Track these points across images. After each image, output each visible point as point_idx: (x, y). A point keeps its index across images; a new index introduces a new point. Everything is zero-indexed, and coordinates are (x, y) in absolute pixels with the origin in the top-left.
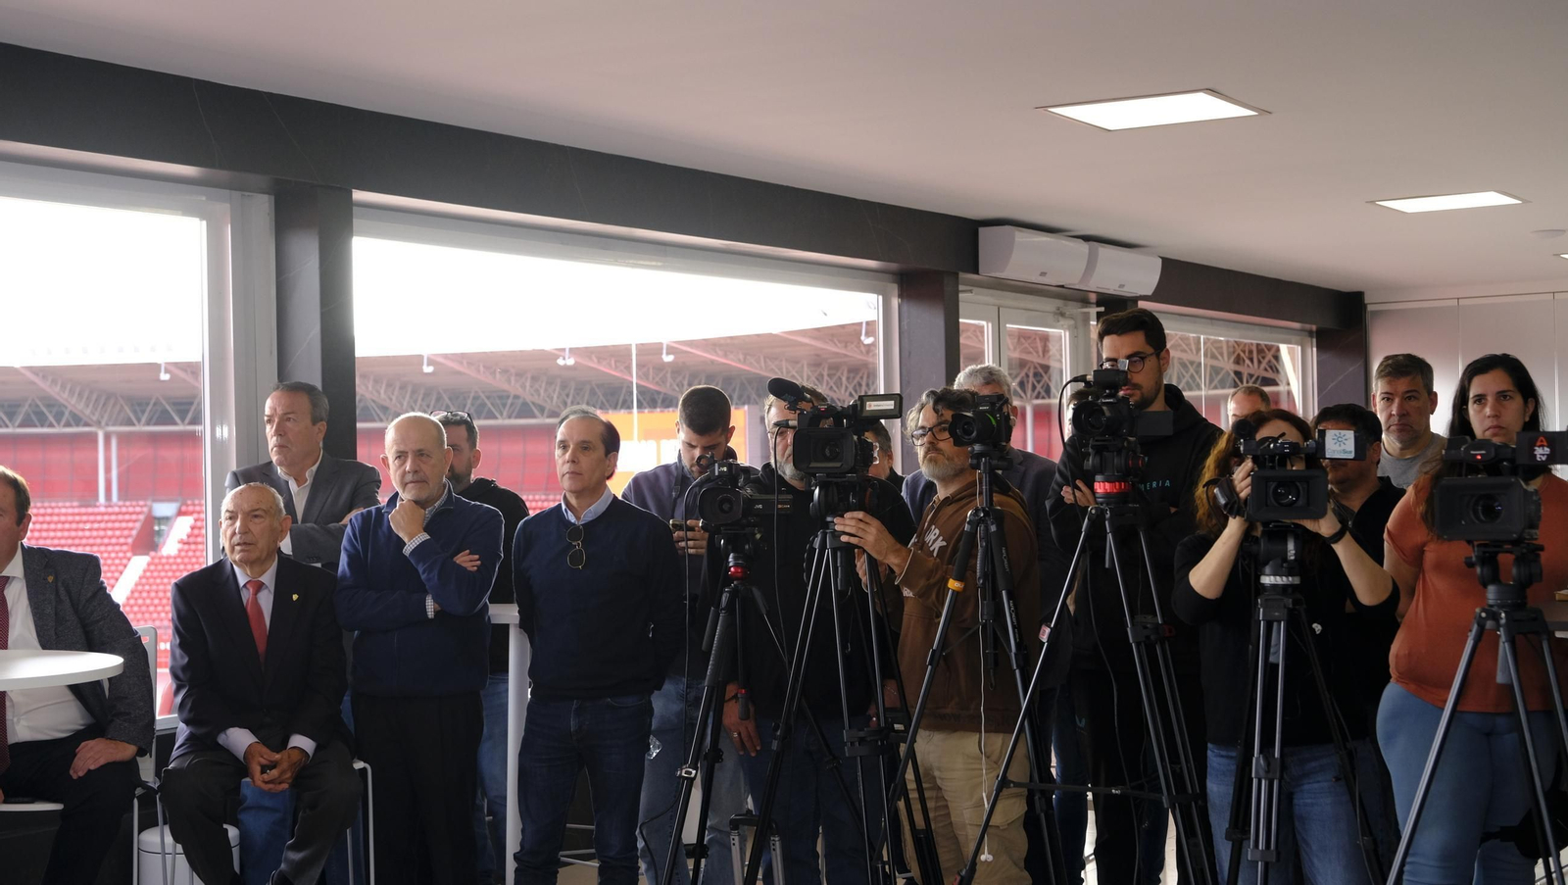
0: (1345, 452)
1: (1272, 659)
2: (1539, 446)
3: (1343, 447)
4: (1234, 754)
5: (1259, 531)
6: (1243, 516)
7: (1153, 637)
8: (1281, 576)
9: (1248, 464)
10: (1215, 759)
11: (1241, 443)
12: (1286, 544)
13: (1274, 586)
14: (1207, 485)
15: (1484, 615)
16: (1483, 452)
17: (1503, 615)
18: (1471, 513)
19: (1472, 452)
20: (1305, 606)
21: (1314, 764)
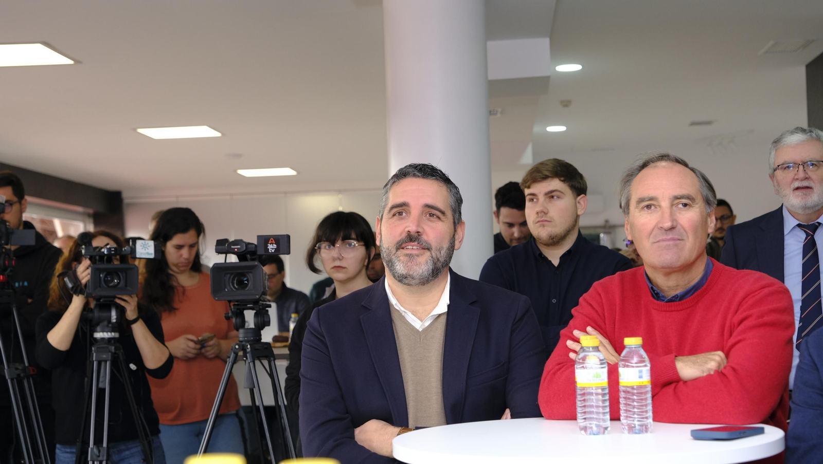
0: (148, 254)
1: (101, 385)
2: (270, 244)
3: (147, 251)
4: (74, 450)
5: (92, 304)
6: (84, 294)
7: (22, 375)
8: (107, 332)
9: (86, 262)
10: (62, 455)
11: (83, 248)
12: (110, 312)
13: (103, 339)
14: (59, 276)
15: (237, 347)
16: (239, 247)
17: (249, 346)
18: (231, 284)
19: (232, 247)
20: (122, 351)
21: (127, 453)
